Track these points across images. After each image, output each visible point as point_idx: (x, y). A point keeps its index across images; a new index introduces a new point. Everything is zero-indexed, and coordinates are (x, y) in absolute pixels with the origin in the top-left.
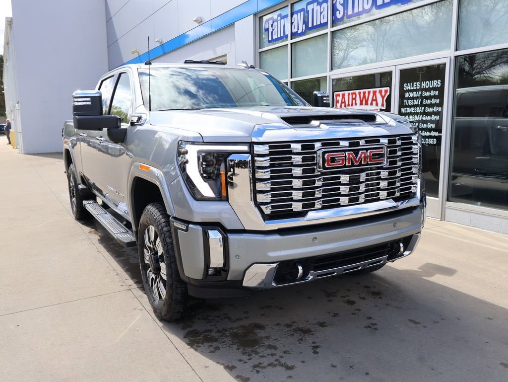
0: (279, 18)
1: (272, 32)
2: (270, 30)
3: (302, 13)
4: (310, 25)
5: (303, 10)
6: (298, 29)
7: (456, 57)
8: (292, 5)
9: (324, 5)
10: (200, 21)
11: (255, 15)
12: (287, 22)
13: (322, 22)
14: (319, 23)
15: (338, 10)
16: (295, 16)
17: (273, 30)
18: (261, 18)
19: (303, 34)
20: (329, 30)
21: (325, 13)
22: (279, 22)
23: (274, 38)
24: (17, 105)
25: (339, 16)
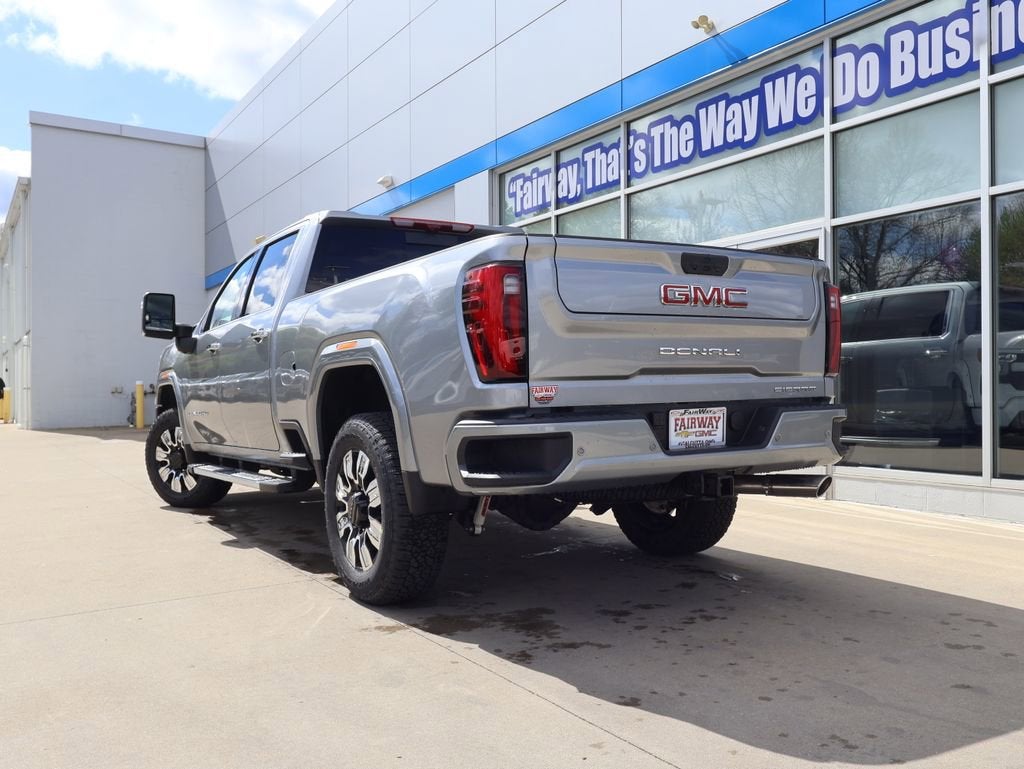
0: (535, 175)
1: (522, 199)
2: (519, 194)
3: (575, 166)
4: (590, 185)
5: (576, 161)
6: (569, 192)
7: (835, 228)
8: (558, 153)
9: (614, 152)
10: (390, 183)
11: (492, 171)
12: (548, 181)
13: (610, 180)
14: (604, 181)
15: (637, 160)
16: (563, 171)
17: (524, 195)
18: (502, 176)
19: (577, 199)
20: (622, 192)
21: (615, 164)
22: (535, 181)
23: (526, 208)
24: (26, 337)
25: (639, 168)
